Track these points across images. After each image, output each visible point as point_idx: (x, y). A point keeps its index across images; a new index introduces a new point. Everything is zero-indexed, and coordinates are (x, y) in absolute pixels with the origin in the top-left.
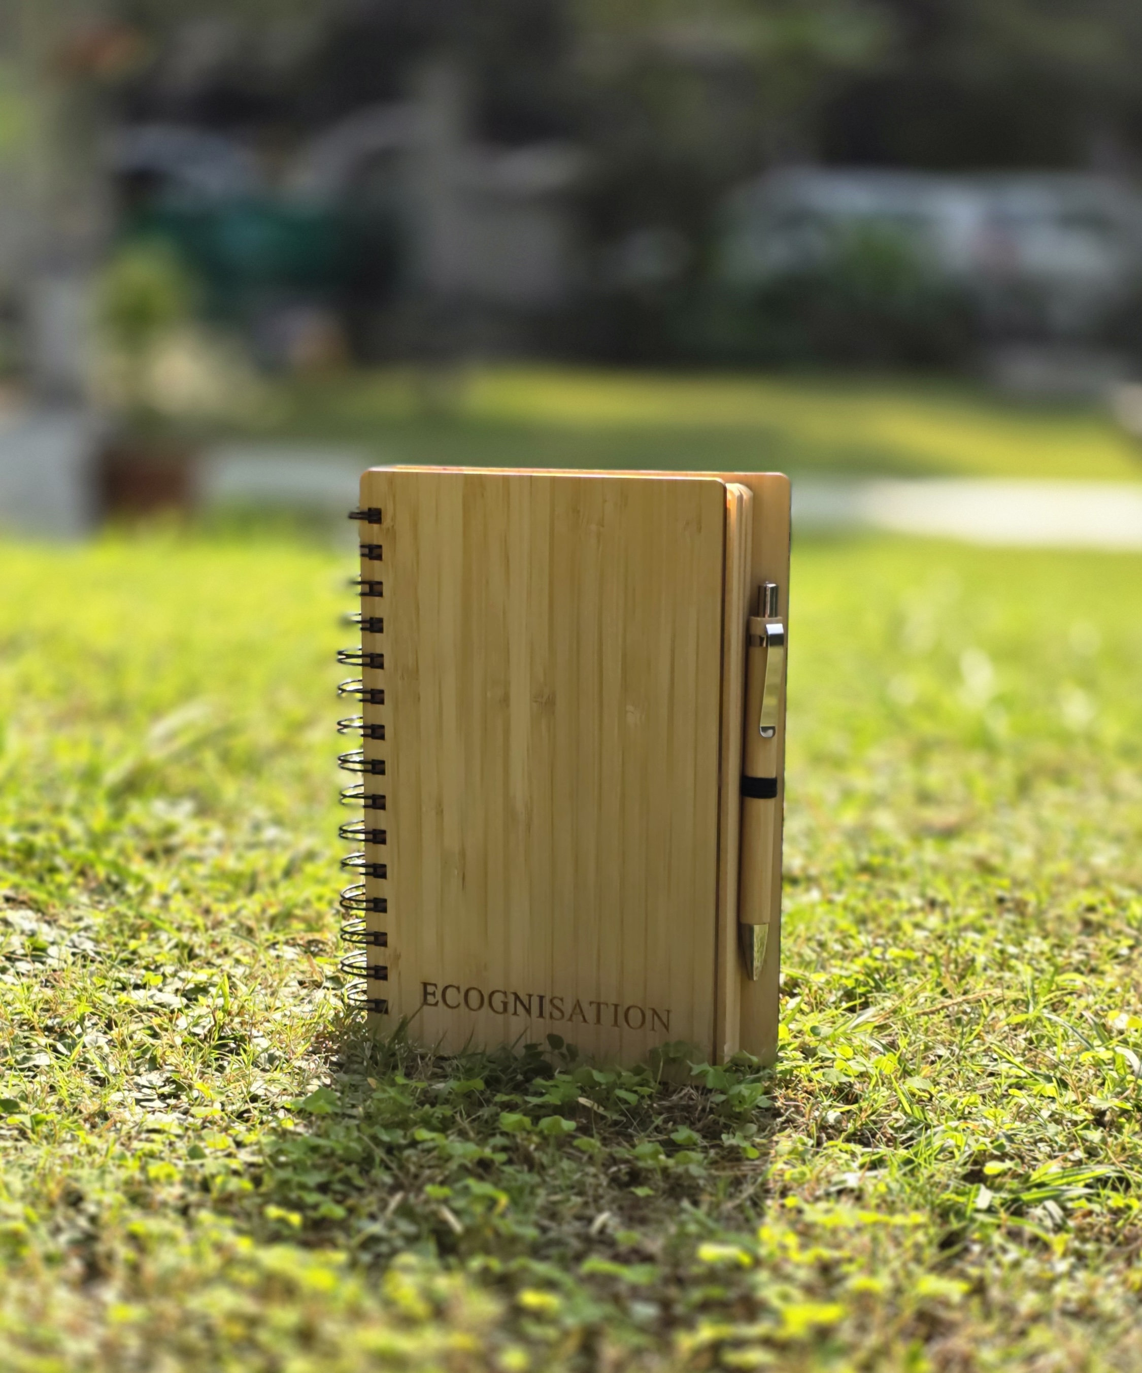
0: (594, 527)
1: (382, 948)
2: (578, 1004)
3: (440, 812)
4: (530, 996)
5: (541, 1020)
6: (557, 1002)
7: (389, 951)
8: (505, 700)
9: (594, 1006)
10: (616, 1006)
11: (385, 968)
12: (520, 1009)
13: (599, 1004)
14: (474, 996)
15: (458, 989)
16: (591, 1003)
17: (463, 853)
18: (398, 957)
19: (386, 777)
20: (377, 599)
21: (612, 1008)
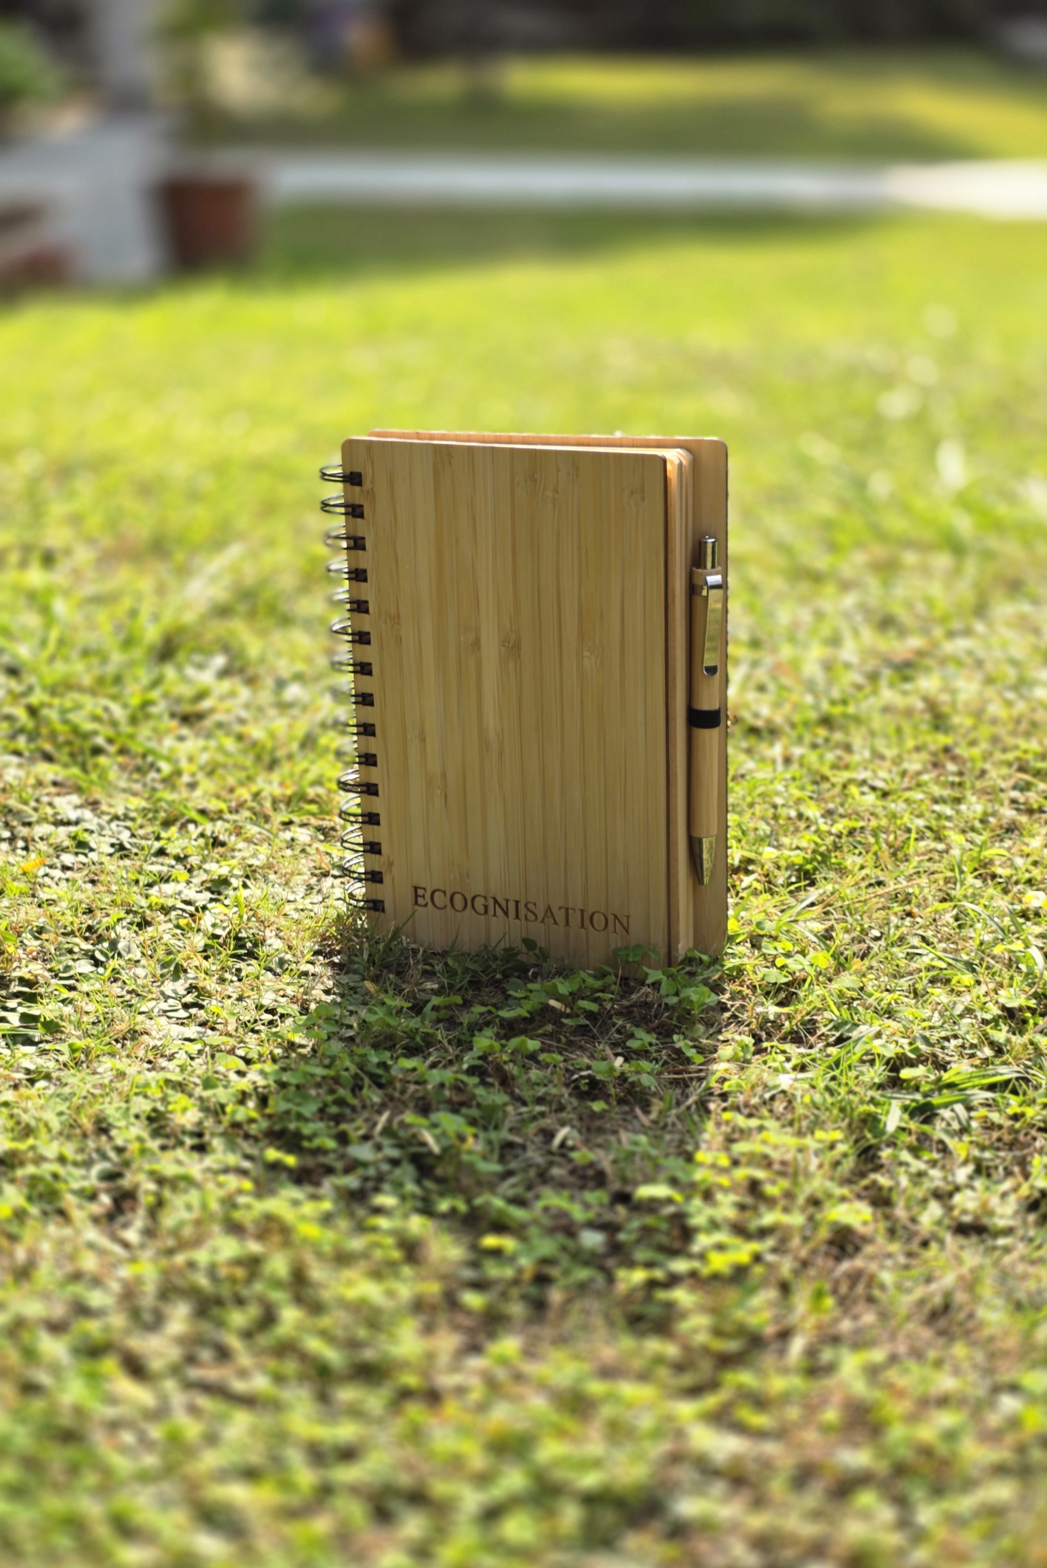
0: (549, 494)
1: (377, 856)
2: (549, 909)
3: (423, 740)
4: (507, 901)
5: (517, 921)
6: (530, 906)
7: (383, 858)
8: (477, 643)
9: (563, 911)
10: (582, 911)
11: (381, 873)
12: (499, 912)
13: (567, 910)
14: (458, 899)
15: (444, 892)
16: (560, 908)
17: (444, 776)
18: (391, 864)
19: (374, 708)
20: (361, 552)
21: (579, 913)
